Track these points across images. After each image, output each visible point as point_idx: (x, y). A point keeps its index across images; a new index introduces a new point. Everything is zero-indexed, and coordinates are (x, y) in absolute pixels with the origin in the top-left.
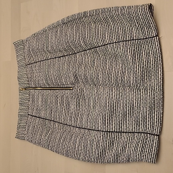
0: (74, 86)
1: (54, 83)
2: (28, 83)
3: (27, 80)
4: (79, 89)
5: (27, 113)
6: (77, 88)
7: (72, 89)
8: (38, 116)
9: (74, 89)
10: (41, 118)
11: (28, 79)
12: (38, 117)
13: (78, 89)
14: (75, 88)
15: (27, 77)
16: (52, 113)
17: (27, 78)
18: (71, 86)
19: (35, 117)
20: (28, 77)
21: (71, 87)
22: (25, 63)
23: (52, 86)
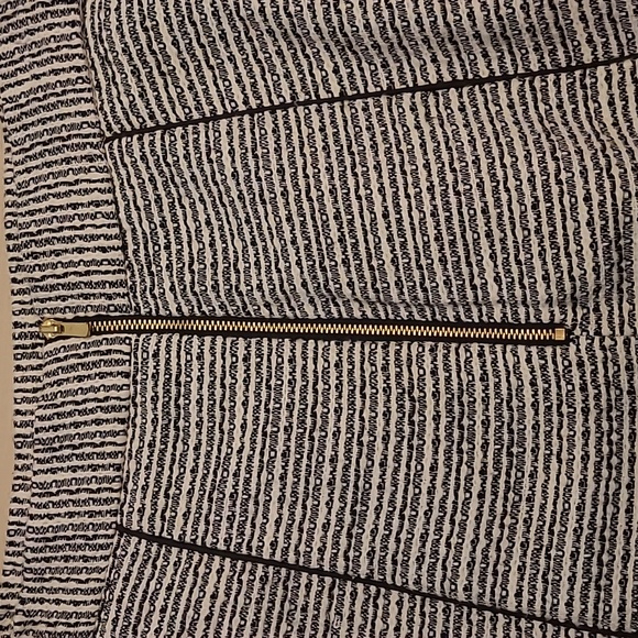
0: (585, 318)
1: (394, 292)
2: (122, 284)
3: (118, 255)
4: (620, 340)
5: (109, 519)
6: (606, 331)
7: (560, 335)
8: (221, 546)
9: (583, 342)
10: (257, 560)
11: (124, 248)
12: (224, 554)
13: (612, 337)
14: (592, 328)
15: (116, 231)
16: (359, 519)
17: (117, 243)
18: (558, 318)
19: (192, 547)
20: (123, 235)
21: (552, 326)
22: (91, 118)
23: (357, 314)
